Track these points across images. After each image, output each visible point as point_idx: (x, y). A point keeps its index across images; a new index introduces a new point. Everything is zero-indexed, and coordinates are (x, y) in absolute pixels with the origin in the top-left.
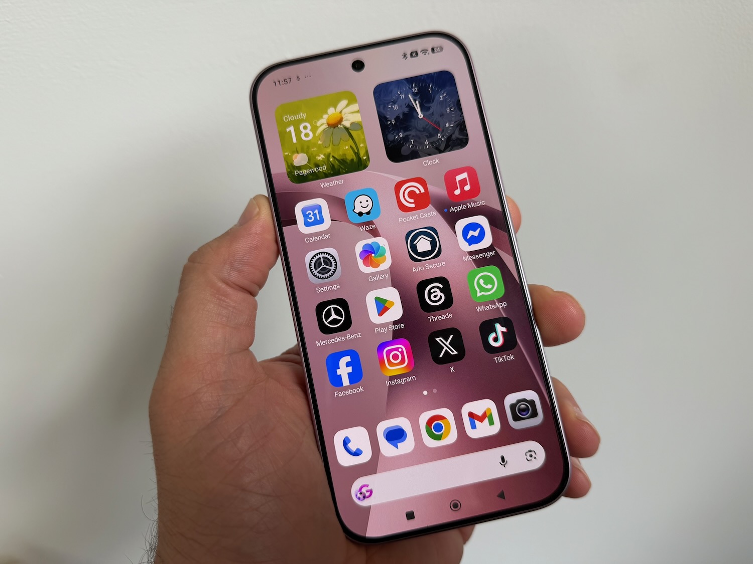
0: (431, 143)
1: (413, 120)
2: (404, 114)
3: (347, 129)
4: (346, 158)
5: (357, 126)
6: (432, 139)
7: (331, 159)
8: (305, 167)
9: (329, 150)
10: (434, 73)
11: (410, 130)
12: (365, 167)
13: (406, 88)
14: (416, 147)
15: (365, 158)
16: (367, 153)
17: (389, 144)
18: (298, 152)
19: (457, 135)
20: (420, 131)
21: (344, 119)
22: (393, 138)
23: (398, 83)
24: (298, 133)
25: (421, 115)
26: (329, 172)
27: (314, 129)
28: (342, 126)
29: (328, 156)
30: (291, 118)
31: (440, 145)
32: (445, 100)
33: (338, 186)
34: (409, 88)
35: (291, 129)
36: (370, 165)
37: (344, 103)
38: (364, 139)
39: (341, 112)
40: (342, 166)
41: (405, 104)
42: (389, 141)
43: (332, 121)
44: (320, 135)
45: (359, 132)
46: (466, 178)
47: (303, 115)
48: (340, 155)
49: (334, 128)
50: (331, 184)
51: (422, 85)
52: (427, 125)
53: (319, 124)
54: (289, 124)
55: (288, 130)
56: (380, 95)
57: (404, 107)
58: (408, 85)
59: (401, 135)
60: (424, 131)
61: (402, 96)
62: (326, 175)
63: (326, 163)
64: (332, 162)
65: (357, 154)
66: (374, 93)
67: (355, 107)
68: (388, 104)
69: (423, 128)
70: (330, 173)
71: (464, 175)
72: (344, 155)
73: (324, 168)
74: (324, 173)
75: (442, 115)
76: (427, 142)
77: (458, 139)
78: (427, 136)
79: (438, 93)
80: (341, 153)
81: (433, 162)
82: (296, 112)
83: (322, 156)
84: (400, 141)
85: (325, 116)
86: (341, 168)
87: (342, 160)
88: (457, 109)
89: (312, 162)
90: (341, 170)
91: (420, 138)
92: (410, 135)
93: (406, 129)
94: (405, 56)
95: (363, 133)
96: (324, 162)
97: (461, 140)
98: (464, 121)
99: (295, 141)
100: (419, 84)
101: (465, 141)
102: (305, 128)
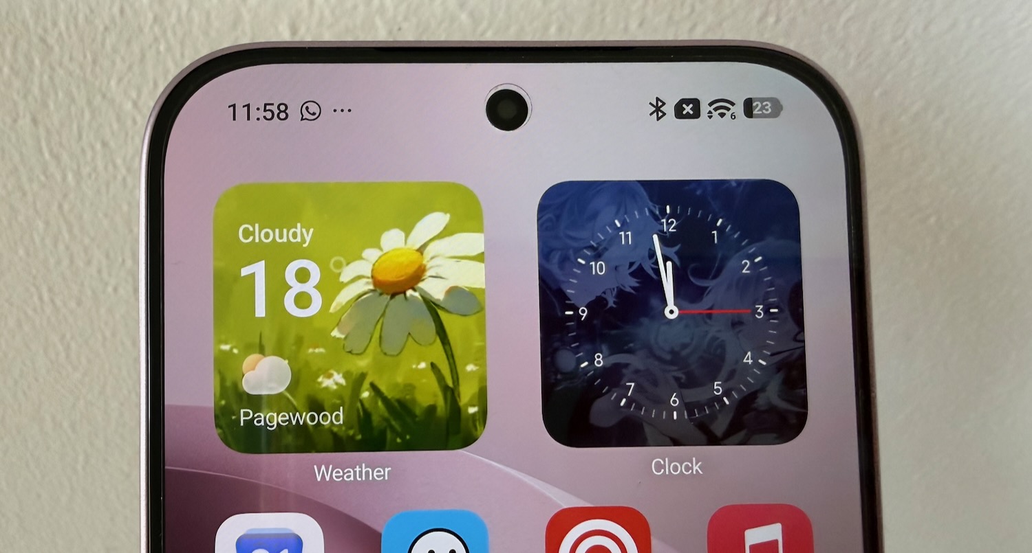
0: (689, 407)
1: (645, 321)
2: (621, 294)
3: (431, 306)
4: (414, 401)
5: (464, 299)
6: (695, 395)
7: (365, 394)
8: (277, 402)
9: (362, 363)
10: (739, 182)
11: (630, 351)
12: (468, 440)
13: (641, 212)
14: (639, 408)
15: (472, 410)
16: (482, 398)
17: (557, 382)
18: (262, 351)
19: (772, 395)
20: (659, 359)
21: (428, 273)
22: (573, 364)
23: (622, 191)
24: (277, 287)
25: (672, 310)
26: (351, 432)
27: (330, 286)
28: (417, 294)
29: (357, 381)
30: (262, 235)
31: (713, 417)
32: (754, 279)
33: (369, 483)
34: (651, 212)
35: (258, 270)
36: (486, 437)
37: (436, 221)
38: (482, 350)
39: (421, 250)
40: (393, 423)
41: (631, 264)
42: (557, 371)
43: (389, 276)
44: (343, 309)
45: (471, 321)
46: (776, 541)
47: (302, 234)
48: (397, 385)
49: (393, 296)
50: (350, 475)
51: (695, 213)
52: (685, 346)
53: (347, 274)
54: (255, 253)
55: (245, 272)
56: (558, 217)
57: (625, 271)
58: (650, 204)
59: (600, 361)
60: (672, 363)
61: (627, 237)
62: (339, 444)
63: (347, 400)
64: (367, 405)
65: (451, 393)
66: (542, 208)
67: (473, 242)
68: (578, 252)
69: (672, 352)
70: (352, 438)
71: (772, 532)
72: (410, 388)
73: (335, 419)
74: (335, 435)
75: (736, 324)
76: (674, 400)
77: (772, 409)
78: (677, 379)
79: (740, 249)
80: (400, 379)
81: (682, 468)
82: (284, 220)
83: (339, 378)
84: (594, 378)
85: (371, 255)
86: (392, 427)
87: (399, 401)
88: (787, 313)
89: (303, 391)
90: (389, 435)
91: (655, 383)
92: (626, 365)
93: (617, 347)
94: (658, 109)
95: (482, 329)
96: (341, 398)
97: (782, 416)
98: (802, 356)
99: (260, 311)
100: (684, 210)
101: (793, 421)
102: (303, 276)
